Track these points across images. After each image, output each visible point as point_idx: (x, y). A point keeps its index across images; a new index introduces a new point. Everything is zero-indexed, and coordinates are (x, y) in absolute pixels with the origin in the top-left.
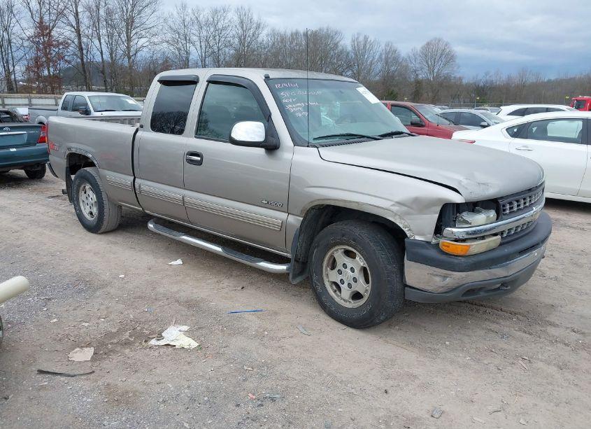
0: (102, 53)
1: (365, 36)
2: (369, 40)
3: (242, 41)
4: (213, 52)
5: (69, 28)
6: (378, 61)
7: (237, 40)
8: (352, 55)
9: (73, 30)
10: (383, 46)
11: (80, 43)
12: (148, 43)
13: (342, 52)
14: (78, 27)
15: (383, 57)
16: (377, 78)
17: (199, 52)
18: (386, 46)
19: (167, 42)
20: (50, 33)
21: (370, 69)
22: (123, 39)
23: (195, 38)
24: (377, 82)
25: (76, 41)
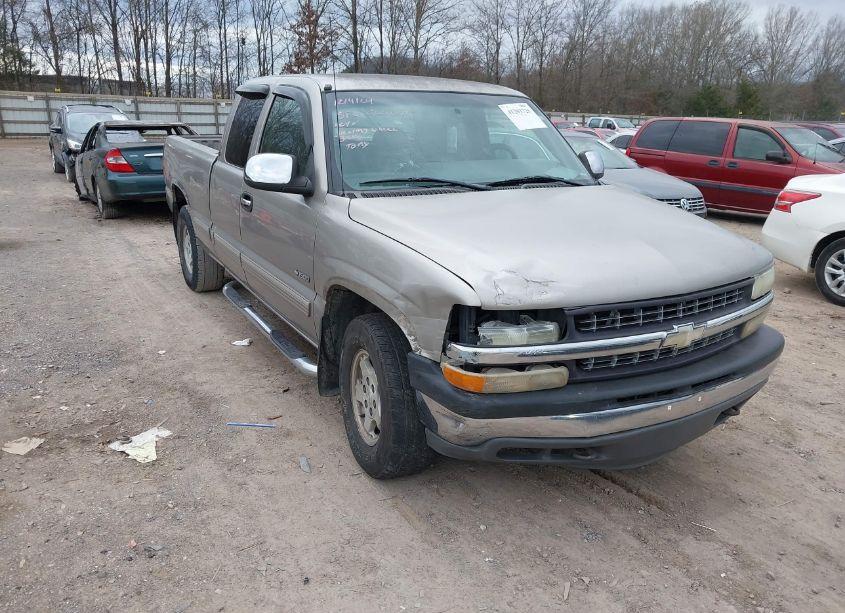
0: (381, 45)
1: (792, 8)
2: (798, 15)
3: (580, 24)
4: (535, 41)
5: (342, 12)
6: (811, 49)
7: (572, 22)
8: (763, 40)
9: (347, 14)
10: (824, 23)
11: (355, 33)
12: (443, 30)
13: (747, 36)
14: (354, 10)
15: (821, 42)
16: (804, 79)
17: (516, 41)
18: (830, 23)
19: (470, 27)
20: (317, 20)
21: (793, 65)
22: (412, 25)
23: (511, 21)
24: (803, 86)
25: (350, 29)
